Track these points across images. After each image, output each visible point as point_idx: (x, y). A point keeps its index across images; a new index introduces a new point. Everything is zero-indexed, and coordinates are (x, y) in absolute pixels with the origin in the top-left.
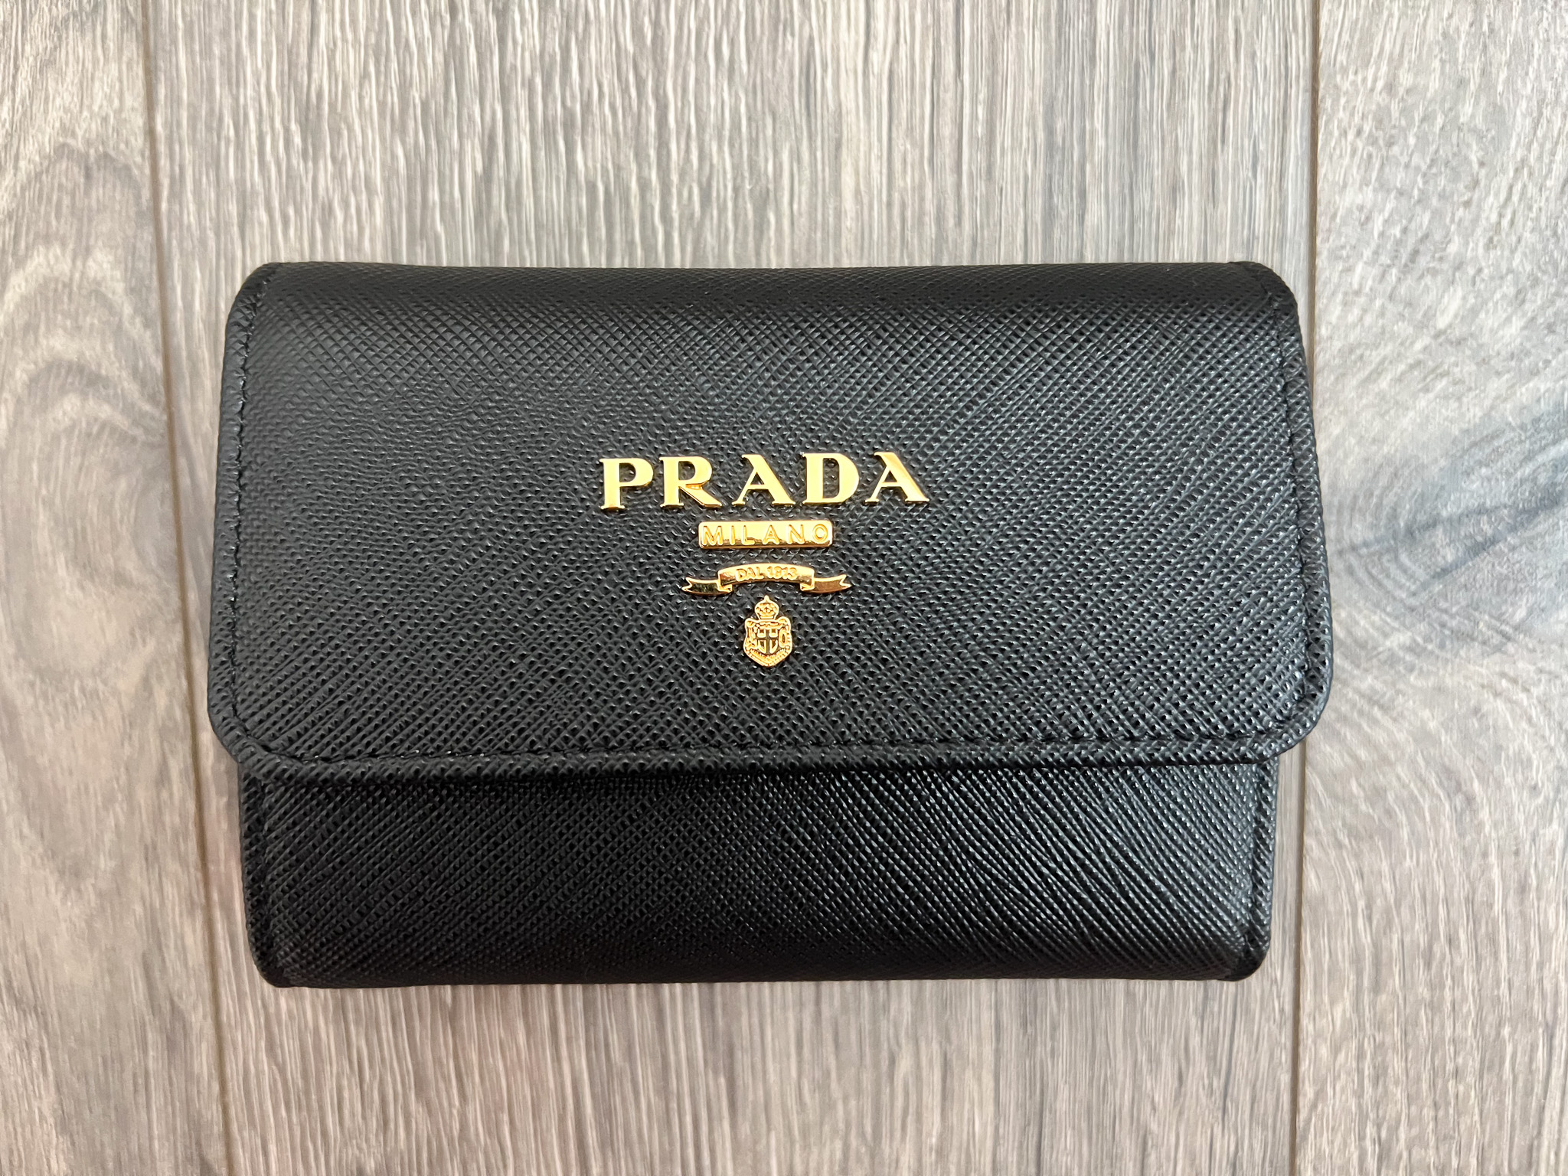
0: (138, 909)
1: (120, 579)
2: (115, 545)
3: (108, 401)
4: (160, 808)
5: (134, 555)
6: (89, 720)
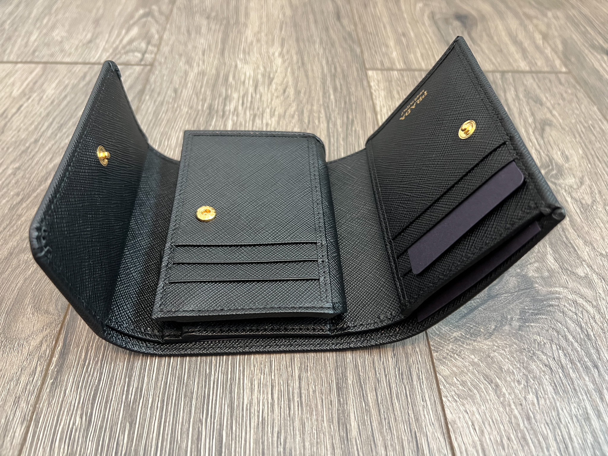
0: (3, 421)
4: (27, 384)
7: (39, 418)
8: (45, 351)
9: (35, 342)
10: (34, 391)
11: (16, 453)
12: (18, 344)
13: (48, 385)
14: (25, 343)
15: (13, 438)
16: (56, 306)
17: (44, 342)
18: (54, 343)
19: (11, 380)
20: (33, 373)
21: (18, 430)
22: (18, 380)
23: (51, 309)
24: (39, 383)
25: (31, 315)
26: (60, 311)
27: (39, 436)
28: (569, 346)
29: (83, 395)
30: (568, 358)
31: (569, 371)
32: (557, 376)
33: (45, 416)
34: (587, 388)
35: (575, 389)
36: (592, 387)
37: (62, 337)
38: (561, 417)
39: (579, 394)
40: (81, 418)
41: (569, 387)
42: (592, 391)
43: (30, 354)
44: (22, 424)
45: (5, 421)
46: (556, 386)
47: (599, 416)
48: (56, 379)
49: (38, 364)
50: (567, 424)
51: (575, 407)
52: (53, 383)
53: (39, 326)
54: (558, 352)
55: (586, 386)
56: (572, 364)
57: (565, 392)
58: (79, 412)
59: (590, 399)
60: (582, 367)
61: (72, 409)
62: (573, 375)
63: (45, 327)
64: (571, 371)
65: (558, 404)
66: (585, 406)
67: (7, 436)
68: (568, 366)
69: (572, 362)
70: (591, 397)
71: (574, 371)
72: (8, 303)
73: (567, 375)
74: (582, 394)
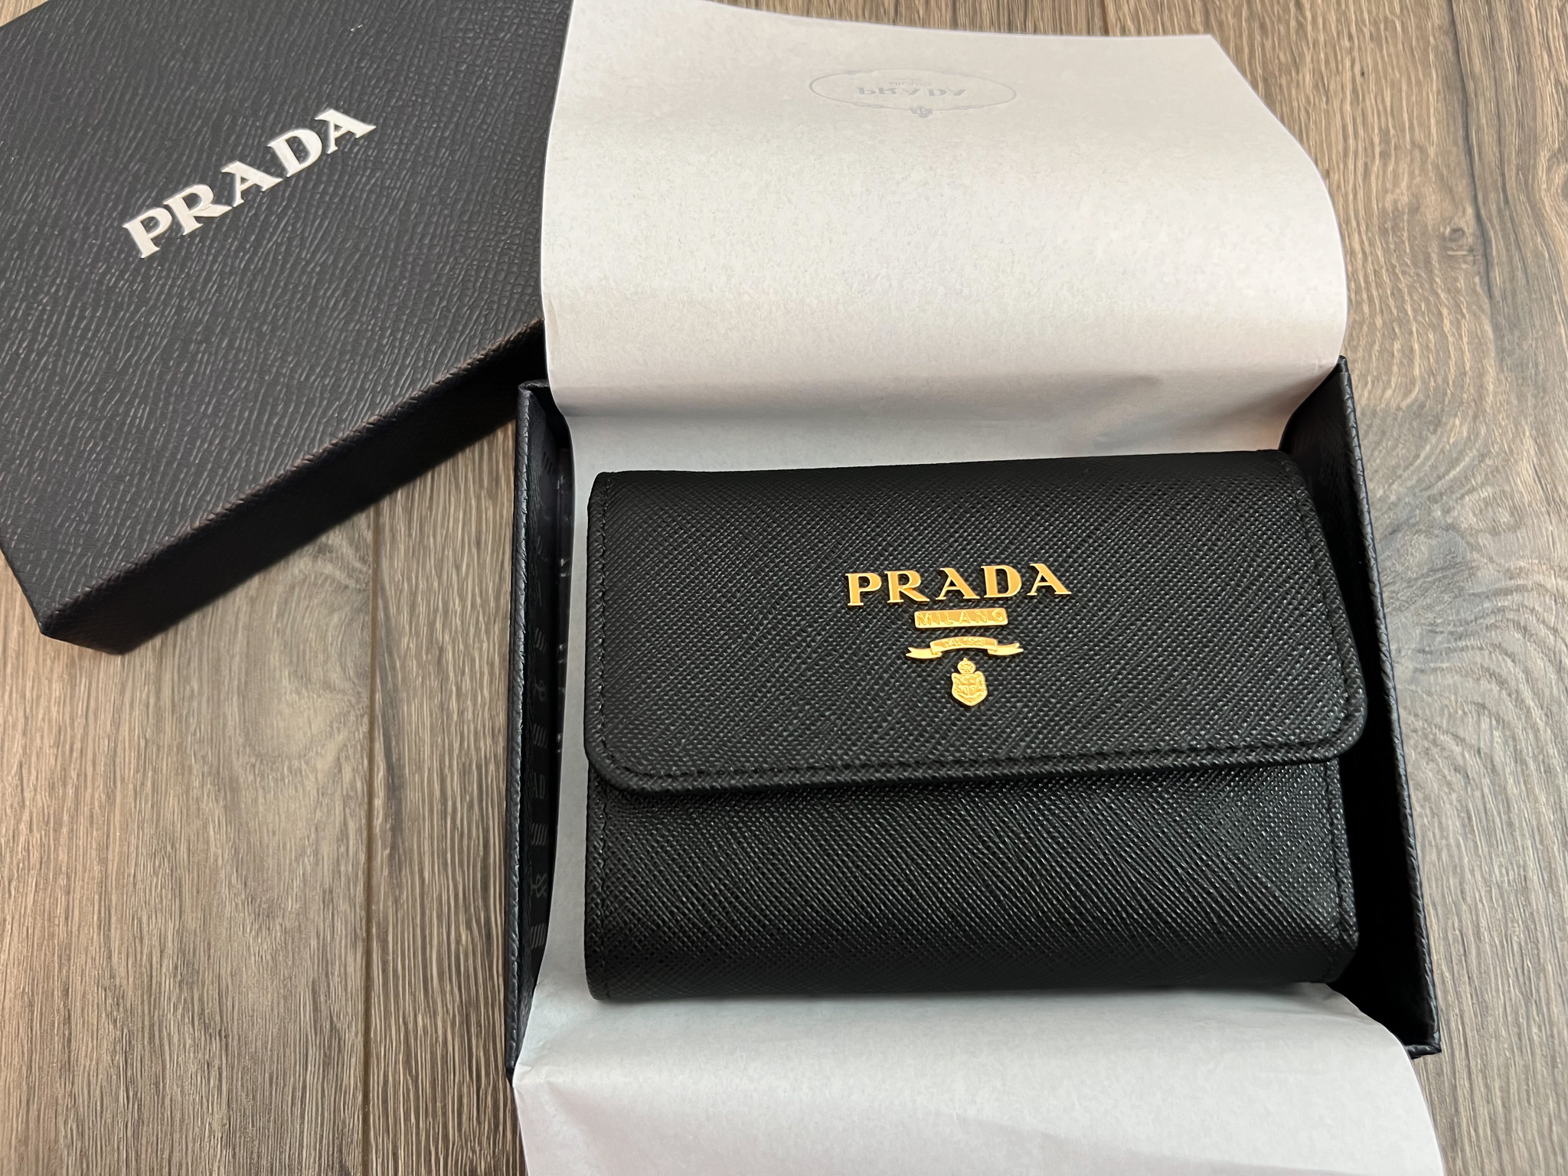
0: (314, 943)
1: (327, 686)
2: (325, 662)
3: (331, 561)
4: (338, 860)
5: (338, 669)
6: (292, 792)
7: (386, 933)
8: (353, 783)
9: (324, 763)
10: (357, 876)
11: (361, 1007)
12: (290, 769)
13: (382, 861)
14: (304, 766)
15: (345, 976)
16: (344, 669)
17: (343, 760)
18: (366, 762)
19: (302, 854)
20: (343, 836)
21: (350, 960)
22: (316, 852)
23: (335, 677)
24: (362, 857)
25: (295, 697)
26: (356, 682)
27: (395, 971)
28: (1519, 718)
29: (460, 880)
30: (1512, 749)
31: (1506, 781)
32: (1478, 794)
33: (395, 927)
34: (1538, 820)
35: (1510, 824)
36: (1549, 818)
37: (379, 746)
38: (1467, 888)
39: (1517, 833)
40: (469, 927)
41: (1497, 820)
42: (1547, 827)
43: (322, 792)
44: (354, 945)
45: (318, 943)
46: (1470, 818)
47: (1551, 884)
48: (394, 847)
49: (348, 815)
50: (1476, 904)
51: (1500, 866)
52: (391, 856)
53: (319, 724)
54: (1492, 734)
55: (1538, 814)
56: (1516, 762)
57: (1489, 833)
58: (462, 918)
59: (1539, 846)
60: (1538, 770)
61: (445, 909)
62: (1513, 790)
63: (335, 725)
64: (1511, 781)
65: (1466, 860)
66: (1525, 862)
67: (333, 974)
68: (1508, 770)
69: (1518, 758)
70: (1541, 842)
71: (1517, 783)
72: (235, 668)
73: (1500, 791)
74: (1523, 835)
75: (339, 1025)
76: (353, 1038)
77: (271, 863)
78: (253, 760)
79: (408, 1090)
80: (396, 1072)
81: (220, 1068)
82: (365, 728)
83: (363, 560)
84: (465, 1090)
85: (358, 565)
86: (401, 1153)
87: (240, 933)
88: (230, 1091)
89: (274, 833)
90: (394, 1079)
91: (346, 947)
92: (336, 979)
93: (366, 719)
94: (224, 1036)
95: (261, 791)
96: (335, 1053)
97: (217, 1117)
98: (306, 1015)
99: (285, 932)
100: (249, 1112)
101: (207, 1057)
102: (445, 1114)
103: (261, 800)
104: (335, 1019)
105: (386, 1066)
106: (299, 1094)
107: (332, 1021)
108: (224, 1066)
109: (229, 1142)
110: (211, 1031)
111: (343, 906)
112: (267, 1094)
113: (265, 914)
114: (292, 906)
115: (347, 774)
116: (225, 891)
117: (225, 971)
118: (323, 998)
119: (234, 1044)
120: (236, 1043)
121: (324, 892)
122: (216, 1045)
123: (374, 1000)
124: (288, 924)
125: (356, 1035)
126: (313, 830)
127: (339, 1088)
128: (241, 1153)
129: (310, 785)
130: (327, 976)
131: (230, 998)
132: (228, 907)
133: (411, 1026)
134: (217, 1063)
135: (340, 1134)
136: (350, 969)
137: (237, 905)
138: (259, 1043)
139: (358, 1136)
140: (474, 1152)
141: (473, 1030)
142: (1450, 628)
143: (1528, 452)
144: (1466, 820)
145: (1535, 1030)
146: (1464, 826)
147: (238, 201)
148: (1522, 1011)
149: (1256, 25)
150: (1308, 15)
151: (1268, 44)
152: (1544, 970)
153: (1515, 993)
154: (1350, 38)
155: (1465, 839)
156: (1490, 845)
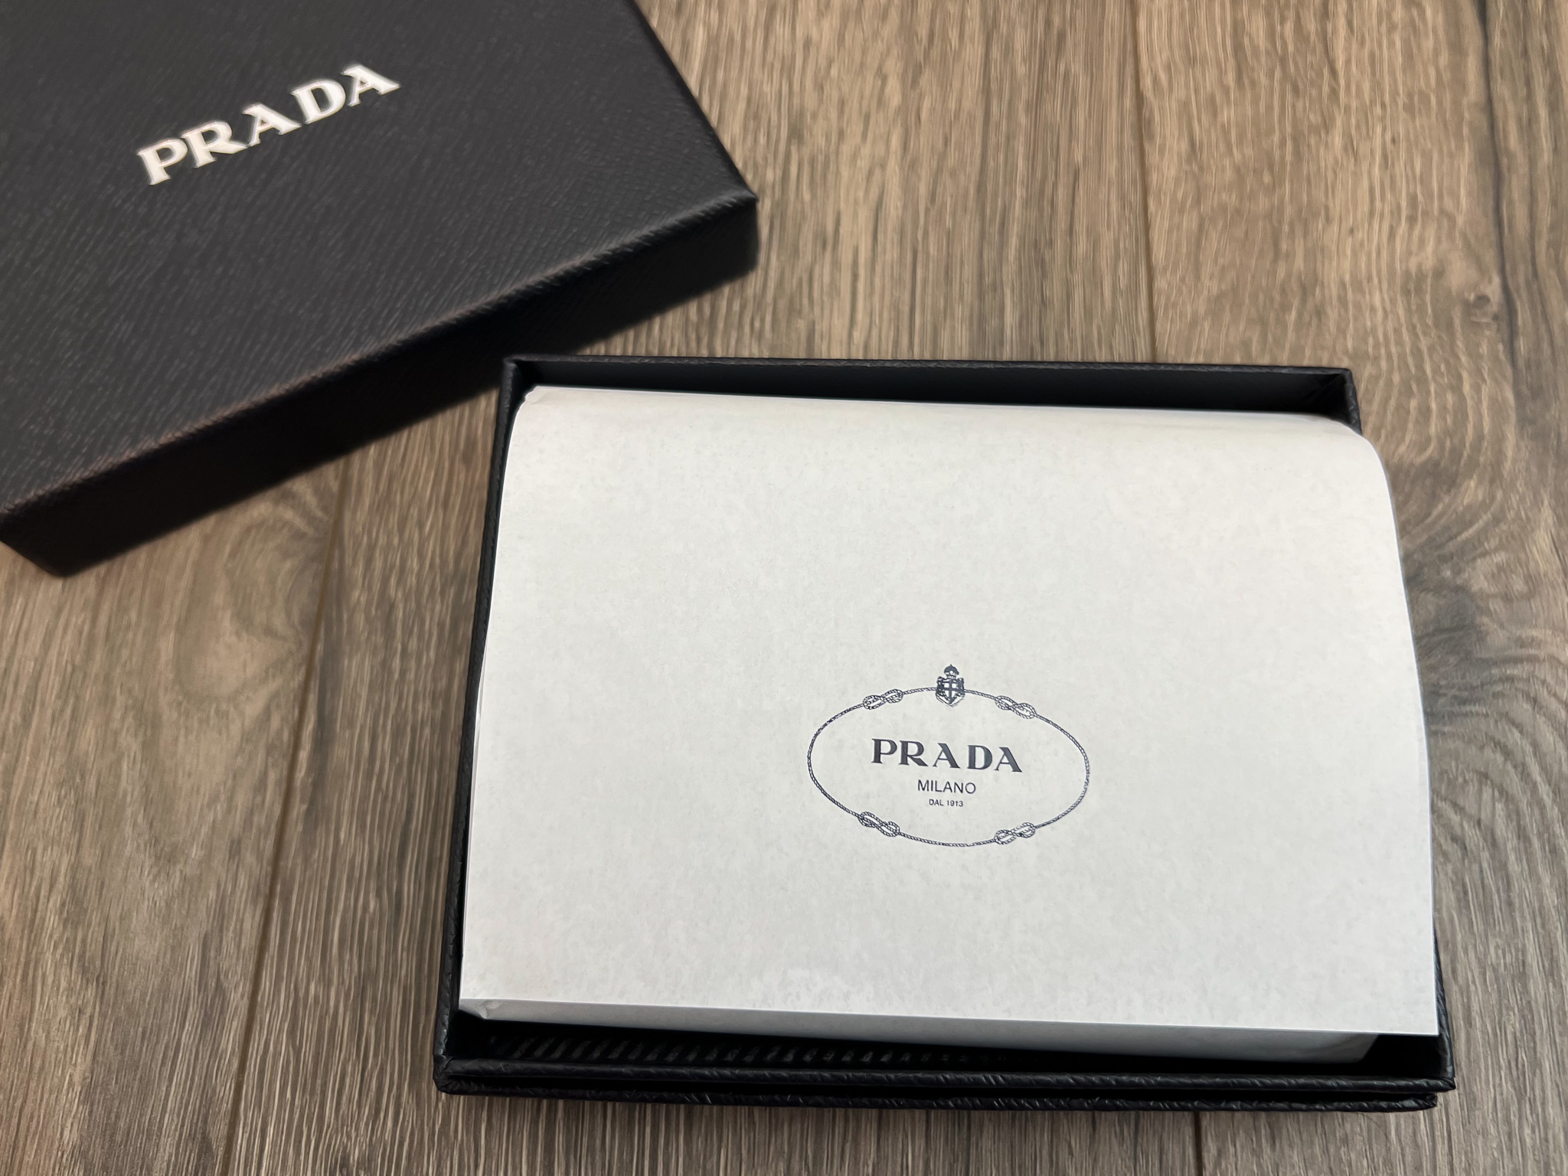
7: (291, 893)
8: (279, 732)
9: (253, 708)
10: (269, 828)
11: (251, 967)
12: (217, 712)
13: (298, 815)
14: (232, 709)
15: (239, 934)
16: (289, 615)
17: (273, 708)
18: (297, 712)
19: (214, 800)
20: (261, 786)
21: (248, 916)
22: (231, 799)
23: (279, 622)
24: (277, 810)
25: (234, 639)
26: (299, 628)
27: (294, 932)
28: (1524, 792)
29: (376, 844)
30: (1515, 823)
31: (1507, 856)
32: (1475, 867)
33: (301, 886)
34: (1541, 901)
35: (1510, 904)
36: (1553, 902)
37: (312, 699)
38: (1459, 967)
39: (1517, 914)
40: (379, 895)
41: (1496, 897)
42: (1549, 910)
43: (246, 737)
44: (255, 903)
45: (217, 895)
46: (1466, 893)
47: (1552, 972)
48: (312, 803)
49: (270, 764)
50: (1468, 986)
51: (1497, 947)
52: (308, 812)
53: (253, 668)
54: (1494, 805)
55: (1541, 897)
56: (1519, 838)
57: (1486, 909)
58: (373, 885)
59: (1540, 930)
60: (1543, 848)
61: (357, 874)
62: (1514, 867)
63: (271, 670)
64: (1512, 857)
65: (1459, 938)
66: (1524, 945)
67: (227, 929)
68: (1509, 846)
69: (1522, 834)
70: (1543, 926)
71: (1519, 860)
72: (177, 603)
73: (1501, 867)
74: (1523, 917)
75: (226, 985)
76: (238, 998)
77: (181, 806)
78: (180, 698)
79: (288, 1062)
80: (278, 1042)
81: (91, 1017)
82: (300, 677)
83: (325, 509)
84: (350, 1069)
85: (319, 514)
86: (271, 1130)
87: (137, 875)
88: (98, 1043)
89: (190, 775)
90: (275, 1048)
91: (246, 902)
92: (231, 934)
93: (303, 669)
94: (102, 983)
95: (183, 731)
96: (216, 1015)
97: (79, 1068)
98: (192, 970)
99: (184, 879)
100: (114, 1067)
101: (80, 1002)
102: (324, 1093)
103: (182, 739)
104: (222, 977)
105: (269, 1033)
106: (171, 1054)
107: (218, 979)
108: (96, 1014)
109: (88, 1096)
110: (89, 975)
111: (249, 858)
112: (137, 1049)
113: (166, 857)
114: (195, 852)
115: (275, 722)
116: (128, 830)
117: (115, 914)
118: (212, 954)
119: (110, 991)
120: (113, 991)
121: (232, 842)
122: (91, 993)
123: (267, 960)
124: (188, 871)
125: (242, 996)
126: (231, 776)
127: (215, 1052)
128: (99, 1110)
129: (236, 729)
130: (221, 931)
131: (114, 943)
132: (128, 848)
133: (301, 994)
134: (89, 1011)
135: (208, 1100)
136: (247, 925)
137: (138, 845)
138: (138, 994)
139: (226, 1106)
140: (349, 1137)
141: (367, 1005)
142: (1454, 692)
143: (1546, 521)
144: (1462, 895)
145: (1527, 1131)
146: (1458, 900)
147: (255, 140)
148: (1514, 1108)
149: (1288, 87)
150: (1342, 82)
151: (1300, 105)
152: (1541, 1066)
153: (1507, 1088)
154: (1383, 106)
155: (1460, 914)
156: (1486, 923)
